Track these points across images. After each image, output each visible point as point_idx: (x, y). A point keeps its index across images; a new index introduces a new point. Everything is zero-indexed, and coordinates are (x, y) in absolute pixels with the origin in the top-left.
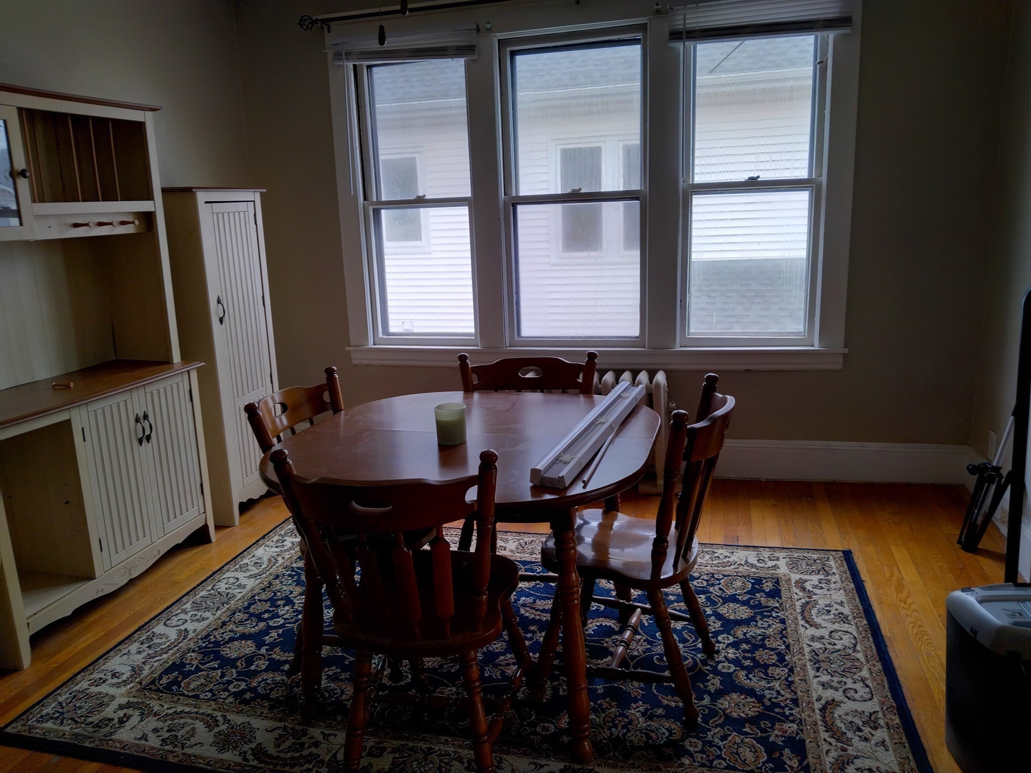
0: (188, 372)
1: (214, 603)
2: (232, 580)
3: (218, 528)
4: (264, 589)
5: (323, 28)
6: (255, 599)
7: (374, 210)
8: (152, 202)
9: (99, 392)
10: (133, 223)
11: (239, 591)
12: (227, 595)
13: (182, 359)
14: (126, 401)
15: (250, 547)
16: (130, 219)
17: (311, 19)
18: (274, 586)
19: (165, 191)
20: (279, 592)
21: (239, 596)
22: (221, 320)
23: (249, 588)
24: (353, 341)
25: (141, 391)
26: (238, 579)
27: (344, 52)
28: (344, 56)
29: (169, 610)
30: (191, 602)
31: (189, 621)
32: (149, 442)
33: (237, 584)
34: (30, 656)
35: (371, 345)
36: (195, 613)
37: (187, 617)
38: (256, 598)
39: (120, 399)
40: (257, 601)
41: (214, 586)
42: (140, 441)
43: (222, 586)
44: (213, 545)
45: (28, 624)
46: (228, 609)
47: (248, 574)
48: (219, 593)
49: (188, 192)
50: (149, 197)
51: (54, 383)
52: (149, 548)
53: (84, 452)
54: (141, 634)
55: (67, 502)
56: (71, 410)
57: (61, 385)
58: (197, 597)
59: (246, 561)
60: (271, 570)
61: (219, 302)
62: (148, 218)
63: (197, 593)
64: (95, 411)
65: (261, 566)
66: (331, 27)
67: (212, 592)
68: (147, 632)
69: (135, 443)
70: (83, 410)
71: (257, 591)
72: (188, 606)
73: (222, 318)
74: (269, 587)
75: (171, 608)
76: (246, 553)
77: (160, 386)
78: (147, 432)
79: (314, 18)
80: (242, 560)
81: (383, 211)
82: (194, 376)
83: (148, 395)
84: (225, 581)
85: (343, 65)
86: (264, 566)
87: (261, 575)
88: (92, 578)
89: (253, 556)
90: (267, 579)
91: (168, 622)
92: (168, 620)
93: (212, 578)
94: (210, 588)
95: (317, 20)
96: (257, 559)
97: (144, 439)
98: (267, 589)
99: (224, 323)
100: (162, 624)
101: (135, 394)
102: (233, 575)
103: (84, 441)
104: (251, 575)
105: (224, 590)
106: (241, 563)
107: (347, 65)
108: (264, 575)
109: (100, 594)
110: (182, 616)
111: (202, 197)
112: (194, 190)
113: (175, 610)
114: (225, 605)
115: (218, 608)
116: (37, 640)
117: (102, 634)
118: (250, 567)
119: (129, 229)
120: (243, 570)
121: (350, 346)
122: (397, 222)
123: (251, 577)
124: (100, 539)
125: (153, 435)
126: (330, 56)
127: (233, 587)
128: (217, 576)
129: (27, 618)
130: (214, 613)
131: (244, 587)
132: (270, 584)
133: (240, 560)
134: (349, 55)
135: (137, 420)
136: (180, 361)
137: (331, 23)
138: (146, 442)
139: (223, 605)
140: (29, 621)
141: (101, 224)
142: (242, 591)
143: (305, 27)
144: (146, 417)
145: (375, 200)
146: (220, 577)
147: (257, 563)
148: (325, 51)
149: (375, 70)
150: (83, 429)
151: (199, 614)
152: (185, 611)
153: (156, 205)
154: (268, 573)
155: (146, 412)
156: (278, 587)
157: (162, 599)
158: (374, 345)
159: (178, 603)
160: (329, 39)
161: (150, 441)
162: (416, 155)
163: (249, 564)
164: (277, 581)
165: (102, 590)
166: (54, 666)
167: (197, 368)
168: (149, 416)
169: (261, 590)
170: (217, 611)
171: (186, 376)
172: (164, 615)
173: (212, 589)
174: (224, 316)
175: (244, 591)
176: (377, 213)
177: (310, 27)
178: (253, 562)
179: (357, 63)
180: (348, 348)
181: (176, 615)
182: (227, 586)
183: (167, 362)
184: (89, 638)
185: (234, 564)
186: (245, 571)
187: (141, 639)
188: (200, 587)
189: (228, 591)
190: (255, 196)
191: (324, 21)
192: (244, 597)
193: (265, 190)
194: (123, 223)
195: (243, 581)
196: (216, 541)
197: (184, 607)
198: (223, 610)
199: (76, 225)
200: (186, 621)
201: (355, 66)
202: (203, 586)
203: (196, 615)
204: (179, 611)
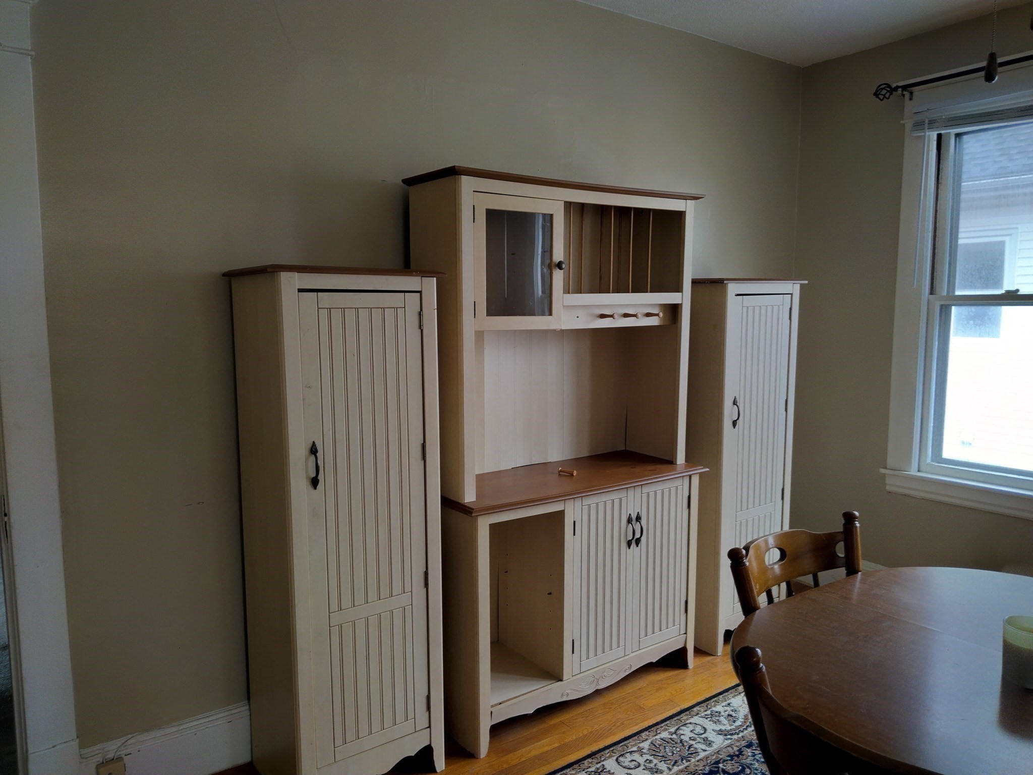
0: (690, 476)
1: (673, 753)
2: (699, 730)
3: (698, 651)
4: (732, 757)
5: (904, 95)
6: (718, 767)
7: (942, 306)
8: (681, 293)
9: (596, 486)
10: (657, 315)
11: (704, 747)
12: (689, 748)
13: (686, 461)
14: (621, 499)
15: (727, 691)
16: (655, 311)
17: (889, 86)
18: (744, 757)
19: (695, 282)
20: (749, 768)
21: (702, 755)
22: (734, 423)
23: (715, 747)
24: (890, 462)
25: (638, 490)
26: (705, 730)
27: (927, 122)
28: (926, 125)
29: (625, 742)
30: (650, 741)
31: (642, 767)
32: (637, 546)
33: (703, 736)
34: (488, 747)
35: (913, 472)
36: (651, 758)
37: (641, 760)
38: (721, 765)
39: (615, 496)
40: (720, 770)
41: (678, 729)
42: (629, 544)
43: (686, 733)
44: (688, 673)
45: (491, 712)
46: (686, 768)
47: (718, 727)
48: (681, 741)
49: (719, 283)
50: (678, 289)
51: (560, 469)
52: (620, 660)
53: (572, 545)
54: (591, 763)
55: (550, 594)
56: (567, 501)
57: (565, 471)
58: (657, 737)
59: (719, 708)
60: (745, 732)
61: (735, 403)
62: (674, 310)
63: (658, 732)
64: (589, 506)
65: (734, 722)
66: (914, 94)
67: (674, 736)
68: (597, 763)
69: (624, 545)
70: (578, 503)
71: (722, 756)
72: (646, 745)
73: (736, 421)
74: (738, 756)
75: (628, 741)
76: (721, 696)
77: (658, 488)
78: (638, 535)
79: (894, 85)
80: (715, 706)
81: (953, 308)
82: (696, 480)
83: (645, 496)
84: (691, 727)
85: (924, 136)
86: (738, 723)
87: (732, 734)
88: (560, 679)
89: (729, 704)
90: (738, 744)
91: (621, 759)
92: (622, 755)
93: (678, 717)
94: (673, 730)
95: (898, 87)
96: (732, 711)
97: (634, 542)
98: (736, 758)
99: (737, 427)
100: (615, 758)
101: (631, 493)
102: (701, 723)
103: (574, 535)
104: (720, 730)
105: (688, 739)
106: (714, 709)
107: (929, 136)
108: (735, 737)
109: (565, 699)
110: (636, 756)
111: (733, 289)
112: (725, 282)
113: (632, 745)
114: (684, 761)
115: (676, 762)
116: (497, 730)
117: (556, 745)
118: (722, 719)
119: (654, 322)
120: (714, 719)
121: (886, 468)
122: (972, 322)
123: (720, 733)
124: (573, 640)
125: (643, 539)
126: (909, 124)
127: (698, 739)
128: (684, 717)
129: (492, 706)
130: (671, 767)
131: (710, 744)
132: (740, 752)
133: (713, 704)
134: (932, 124)
135: (629, 521)
136: (684, 462)
137: (914, 89)
138: (635, 546)
139: (682, 760)
140: (492, 709)
141: (626, 315)
142: (707, 748)
143: (881, 97)
144: (638, 518)
145: (945, 293)
146: (687, 719)
147: (731, 716)
148: (902, 122)
149: (965, 137)
150: (574, 522)
151: (655, 761)
152: (640, 751)
153: (684, 298)
154: (741, 735)
155: (640, 513)
156: (748, 761)
157: (623, 724)
158: (919, 471)
159: (636, 737)
160: (910, 107)
161: (639, 545)
162: (1007, 239)
163: (722, 713)
164: (749, 750)
165: (568, 695)
166: (505, 766)
167: (700, 474)
168: (642, 518)
169: (728, 756)
170: (674, 765)
171: (687, 480)
172: (619, 747)
173: (675, 733)
174: (738, 419)
175: (710, 750)
176: (945, 311)
177: (887, 96)
178: (727, 713)
179: (942, 132)
180: (883, 471)
181: (631, 752)
182: (692, 735)
183: (670, 462)
184: (544, 745)
185: (706, 708)
186: (715, 722)
187: (590, 770)
188: (663, 725)
189: (692, 742)
190: (794, 288)
191: (905, 88)
192: (707, 758)
193: (806, 282)
194: (648, 315)
195: (711, 736)
196: (694, 668)
197: (641, 745)
198: (680, 767)
199: (603, 316)
200: (639, 765)
201: (940, 136)
202: (666, 725)
203: (651, 761)
204: (635, 749)
